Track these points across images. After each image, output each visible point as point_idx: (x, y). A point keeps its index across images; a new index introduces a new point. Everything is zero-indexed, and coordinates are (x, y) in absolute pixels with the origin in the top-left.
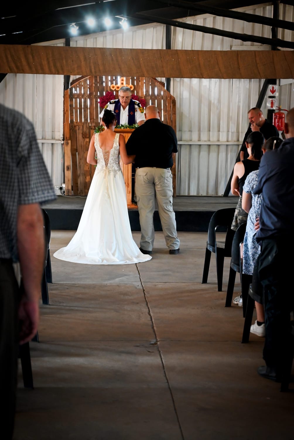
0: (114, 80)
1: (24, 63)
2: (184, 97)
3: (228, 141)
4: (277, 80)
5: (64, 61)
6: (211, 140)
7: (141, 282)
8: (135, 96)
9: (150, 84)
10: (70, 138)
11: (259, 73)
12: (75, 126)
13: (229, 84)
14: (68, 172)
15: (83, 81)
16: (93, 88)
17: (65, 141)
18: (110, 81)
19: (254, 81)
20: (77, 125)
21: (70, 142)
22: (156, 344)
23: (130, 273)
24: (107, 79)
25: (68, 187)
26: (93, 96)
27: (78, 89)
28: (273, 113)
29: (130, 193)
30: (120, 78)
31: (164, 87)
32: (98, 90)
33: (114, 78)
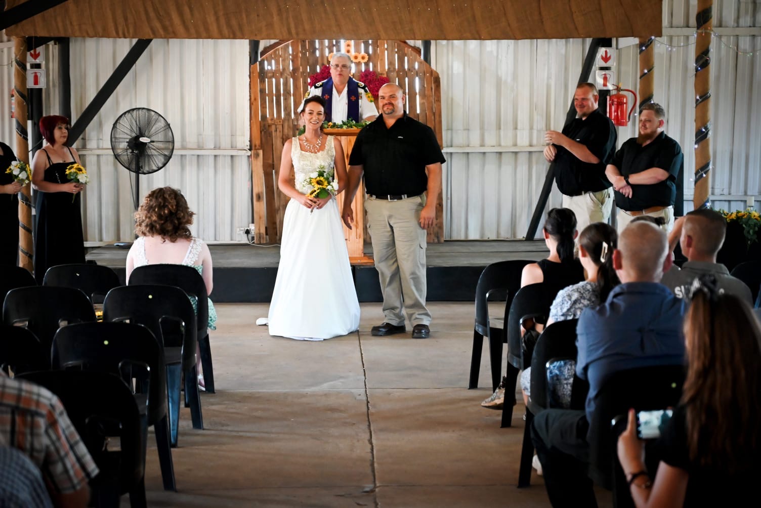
0: (334, 45)
1: (176, 20)
2: (455, 72)
3: (531, 146)
4: (613, 39)
5: (244, 16)
6: (503, 144)
7: (366, 388)
8: (371, 72)
9: (396, 50)
10: (262, 146)
11: (576, 28)
12: (269, 126)
13: (531, 48)
14: (258, 203)
15: (282, 48)
16: (299, 59)
17: (252, 151)
18: (327, 47)
19: (573, 42)
20: (273, 124)
21: (261, 152)
22: (372, 491)
23: (351, 374)
24: (321, 44)
25: (259, 230)
26: (300, 73)
27: (273, 62)
28: (607, 95)
29: (360, 238)
30: (345, 42)
31: (420, 55)
32: (308, 62)
33: (334, 43)
